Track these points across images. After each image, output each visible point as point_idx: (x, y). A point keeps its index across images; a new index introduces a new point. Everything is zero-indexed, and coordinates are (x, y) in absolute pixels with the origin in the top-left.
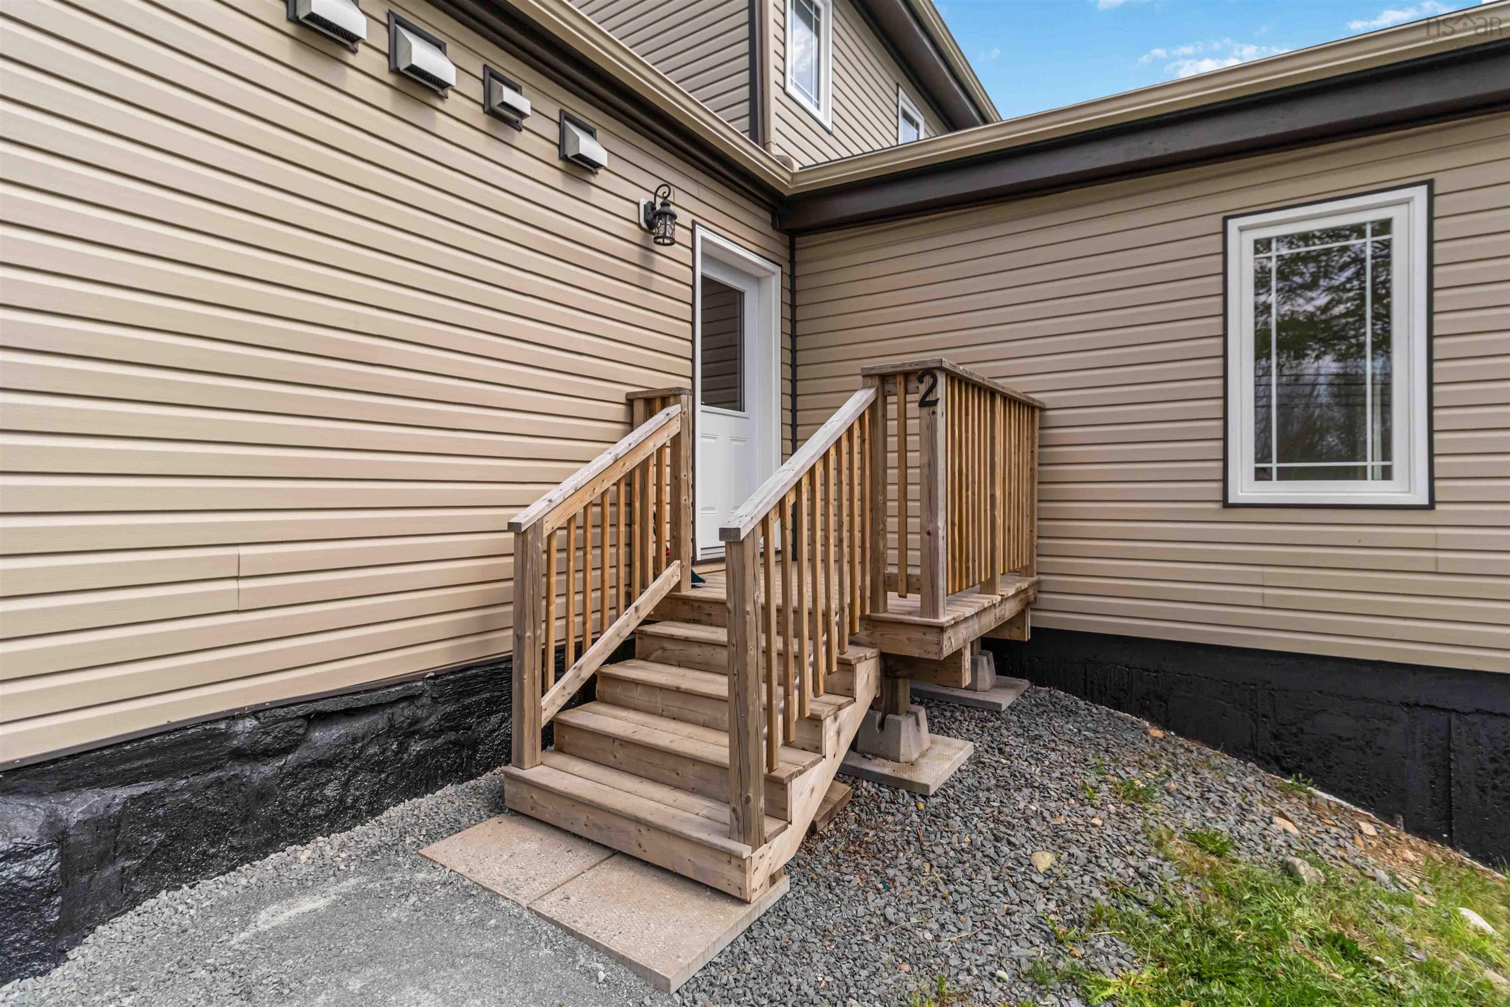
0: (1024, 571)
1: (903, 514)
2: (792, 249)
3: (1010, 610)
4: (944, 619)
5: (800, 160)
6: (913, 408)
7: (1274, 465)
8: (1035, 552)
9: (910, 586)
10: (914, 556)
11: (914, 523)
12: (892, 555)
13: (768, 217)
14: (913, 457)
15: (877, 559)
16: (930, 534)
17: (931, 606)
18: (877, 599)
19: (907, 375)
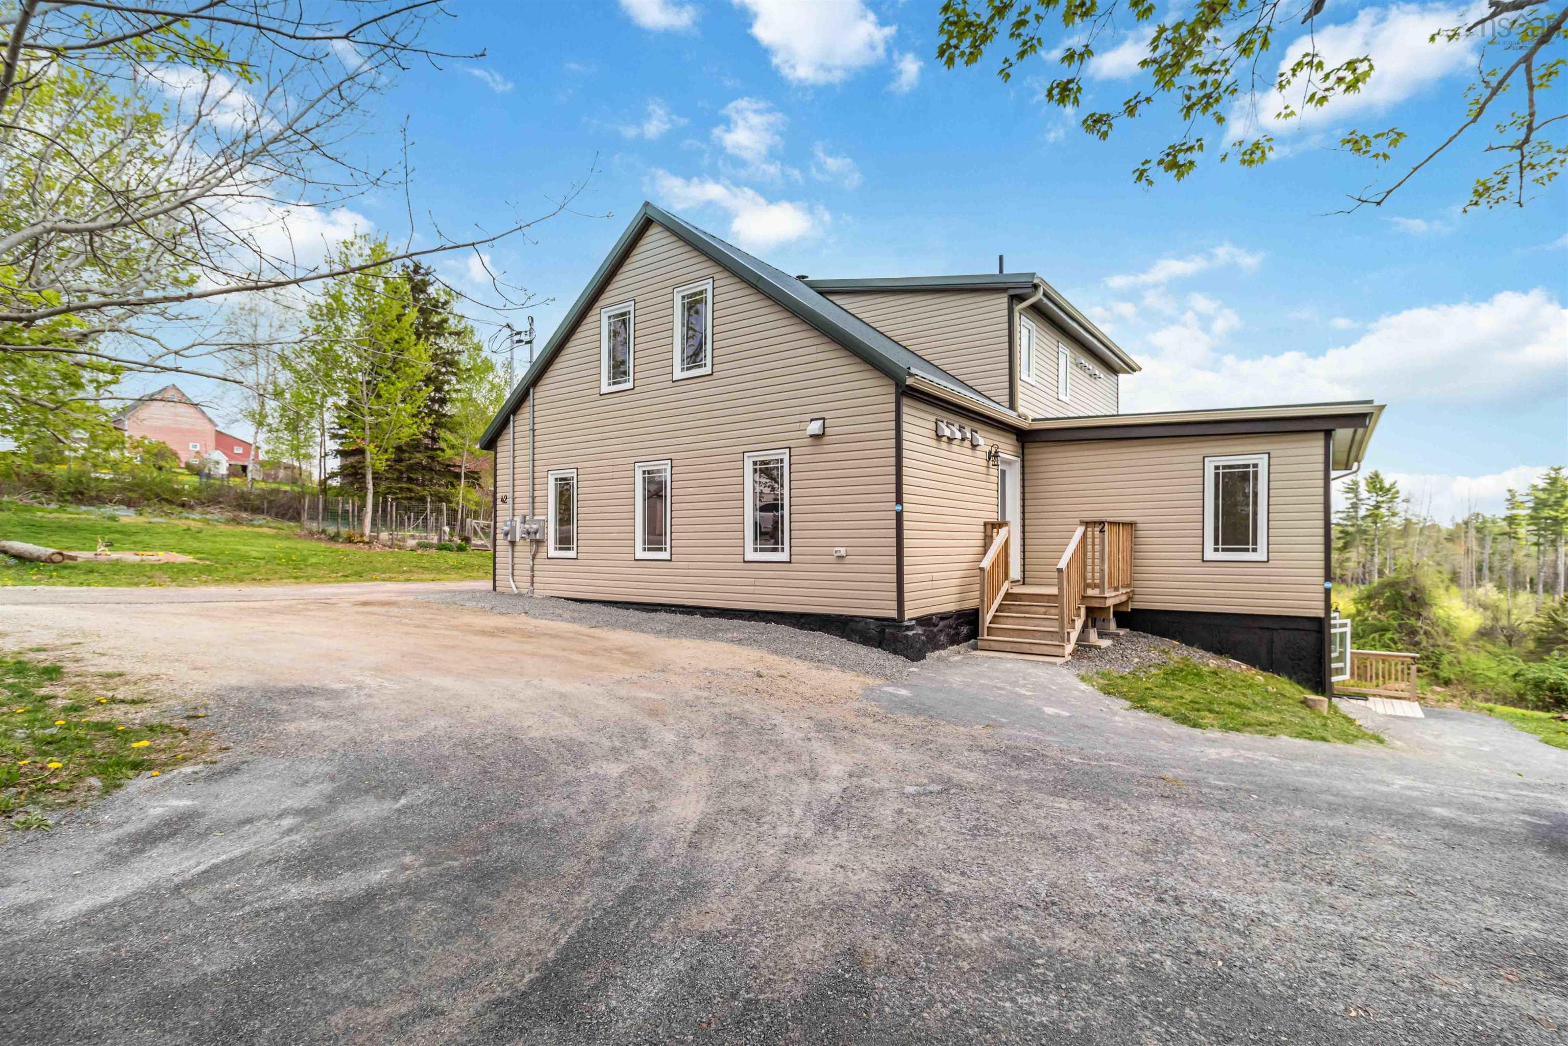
0: (1128, 586)
1: (1093, 564)
2: (1023, 448)
3: (1124, 598)
4: (1107, 595)
5: (1031, 415)
6: (1097, 533)
7: (1220, 546)
8: (1132, 579)
9: (1095, 586)
10: (1097, 575)
11: (1097, 568)
12: (1089, 575)
13: (1014, 437)
14: (1097, 548)
15: (1085, 578)
16: (1102, 570)
17: (1103, 591)
18: (1085, 591)
19: (1095, 523)
